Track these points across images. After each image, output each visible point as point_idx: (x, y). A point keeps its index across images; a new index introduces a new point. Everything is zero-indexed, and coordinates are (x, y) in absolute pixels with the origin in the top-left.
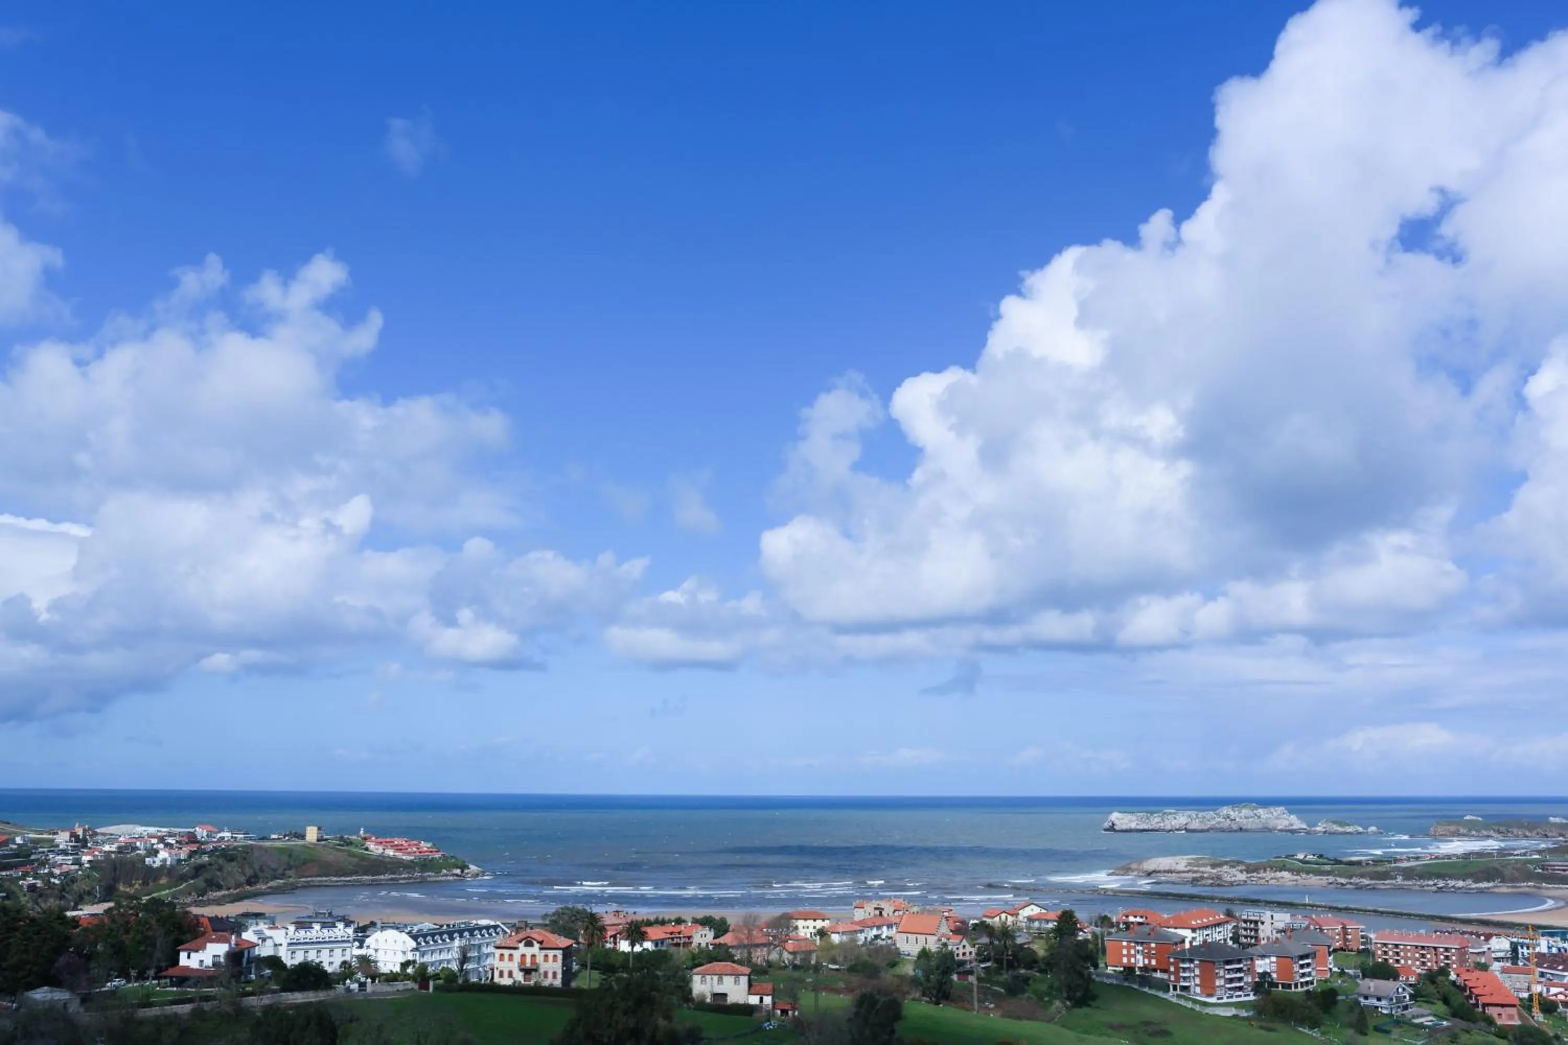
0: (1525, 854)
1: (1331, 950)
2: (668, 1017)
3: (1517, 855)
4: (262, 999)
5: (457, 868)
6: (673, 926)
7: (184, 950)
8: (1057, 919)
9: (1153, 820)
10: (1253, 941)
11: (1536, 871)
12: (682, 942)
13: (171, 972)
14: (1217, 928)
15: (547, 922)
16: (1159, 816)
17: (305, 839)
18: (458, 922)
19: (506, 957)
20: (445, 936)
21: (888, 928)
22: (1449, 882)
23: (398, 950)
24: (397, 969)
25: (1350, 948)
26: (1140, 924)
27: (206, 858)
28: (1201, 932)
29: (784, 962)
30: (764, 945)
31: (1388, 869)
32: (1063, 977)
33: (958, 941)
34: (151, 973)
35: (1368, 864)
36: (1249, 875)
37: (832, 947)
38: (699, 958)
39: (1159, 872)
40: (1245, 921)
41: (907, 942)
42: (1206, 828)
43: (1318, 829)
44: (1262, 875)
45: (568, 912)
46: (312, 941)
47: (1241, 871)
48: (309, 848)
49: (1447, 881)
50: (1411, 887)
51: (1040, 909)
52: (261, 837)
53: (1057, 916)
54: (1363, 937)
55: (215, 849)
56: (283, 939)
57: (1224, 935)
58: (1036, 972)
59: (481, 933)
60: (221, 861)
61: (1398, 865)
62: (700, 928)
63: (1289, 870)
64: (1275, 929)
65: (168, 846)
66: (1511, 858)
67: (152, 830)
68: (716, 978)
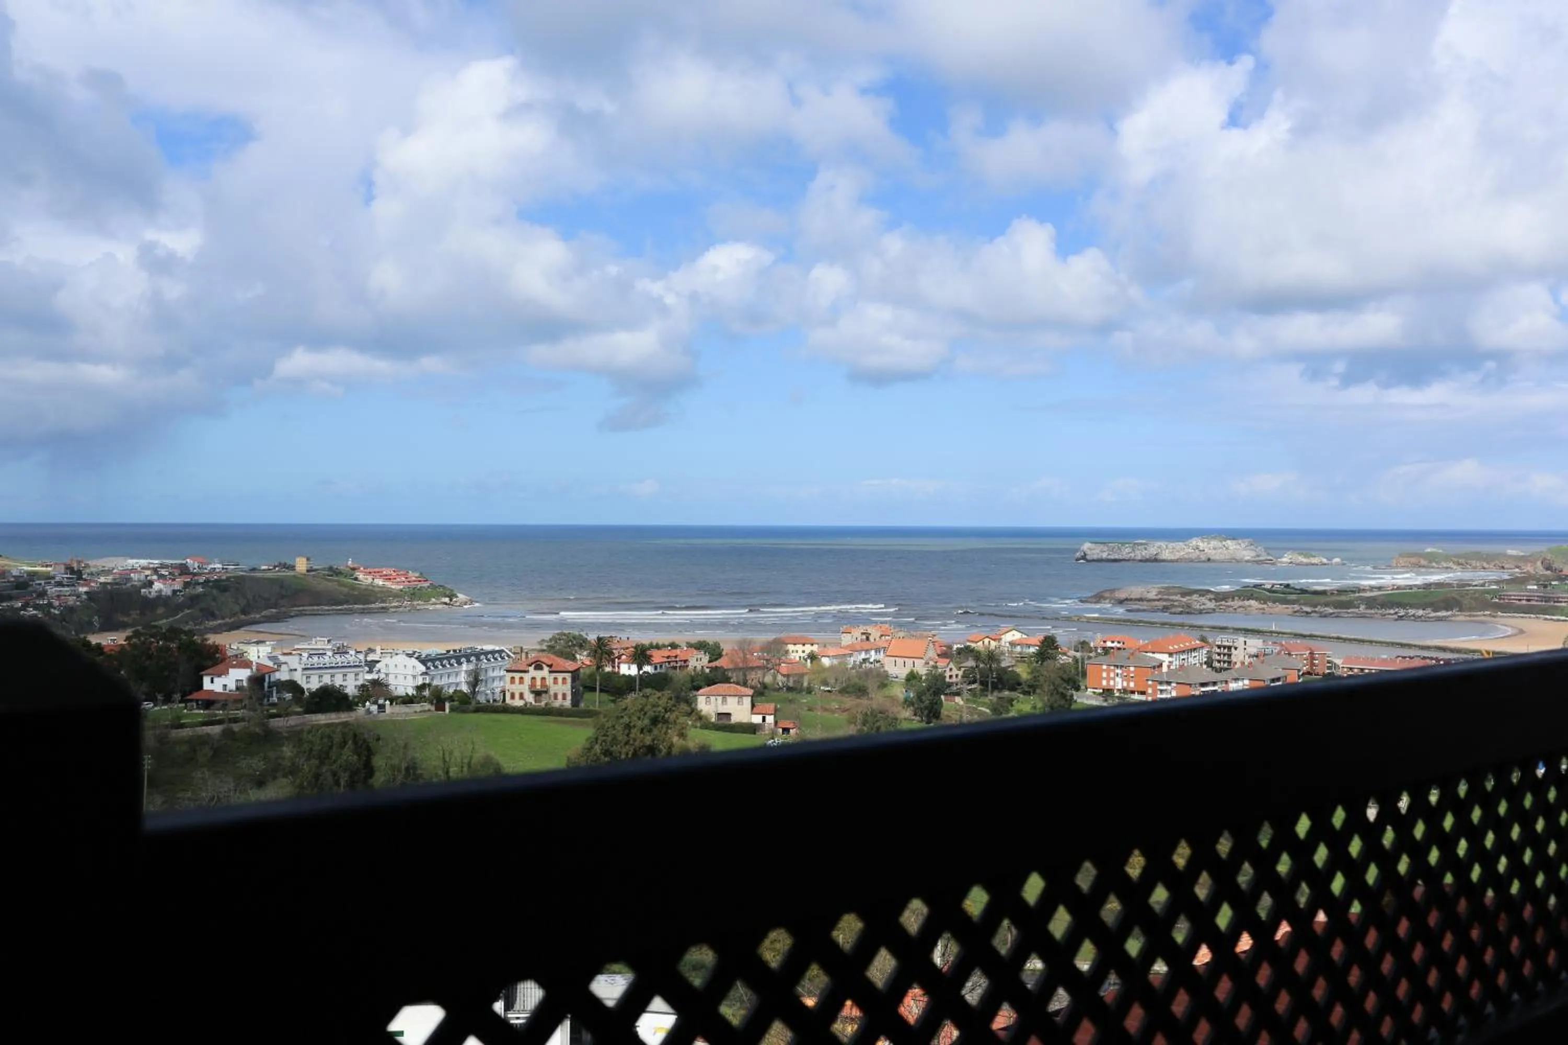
0: (1483, 585)
1: (1301, 673)
2: (682, 735)
3: (1476, 586)
4: (288, 721)
5: (446, 596)
6: (670, 650)
7: (207, 675)
8: (1039, 644)
9: (1124, 550)
10: (1226, 665)
11: (1493, 601)
12: (678, 665)
13: (195, 696)
14: (1193, 653)
15: (545, 648)
16: (1130, 547)
17: (295, 570)
18: (464, 647)
19: (517, 680)
20: (453, 661)
21: (876, 652)
22: (1410, 611)
23: (408, 675)
24: (411, 692)
25: (1316, 671)
26: (1119, 649)
27: (200, 589)
28: (1178, 656)
29: (778, 684)
30: (759, 668)
31: (1352, 598)
32: (1046, 698)
33: (945, 664)
34: (177, 696)
35: (1332, 594)
36: (1218, 604)
37: (824, 669)
38: (698, 680)
39: (1131, 600)
40: (1219, 647)
41: (895, 665)
42: (1176, 558)
43: (1284, 560)
44: (1230, 603)
45: (564, 637)
46: (326, 666)
47: (1210, 600)
48: (299, 578)
49: (1407, 610)
50: (1372, 616)
51: (1021, 634)
52: (251, 568)
53: (1040, 642)
54: (1329, 662)
55: (207, 581)
56: (298, 664)
57: (1199, 660)
58: (1020, 693)
59: (486, 657)
60: (215, 592)
61: (1361, 594)
62: (695, 652)
63: (1256, 599)
64: (1247, 654)
65: (161, 577)
66: (1471, 588)
67: (144, 562)
68: (720, 699)
